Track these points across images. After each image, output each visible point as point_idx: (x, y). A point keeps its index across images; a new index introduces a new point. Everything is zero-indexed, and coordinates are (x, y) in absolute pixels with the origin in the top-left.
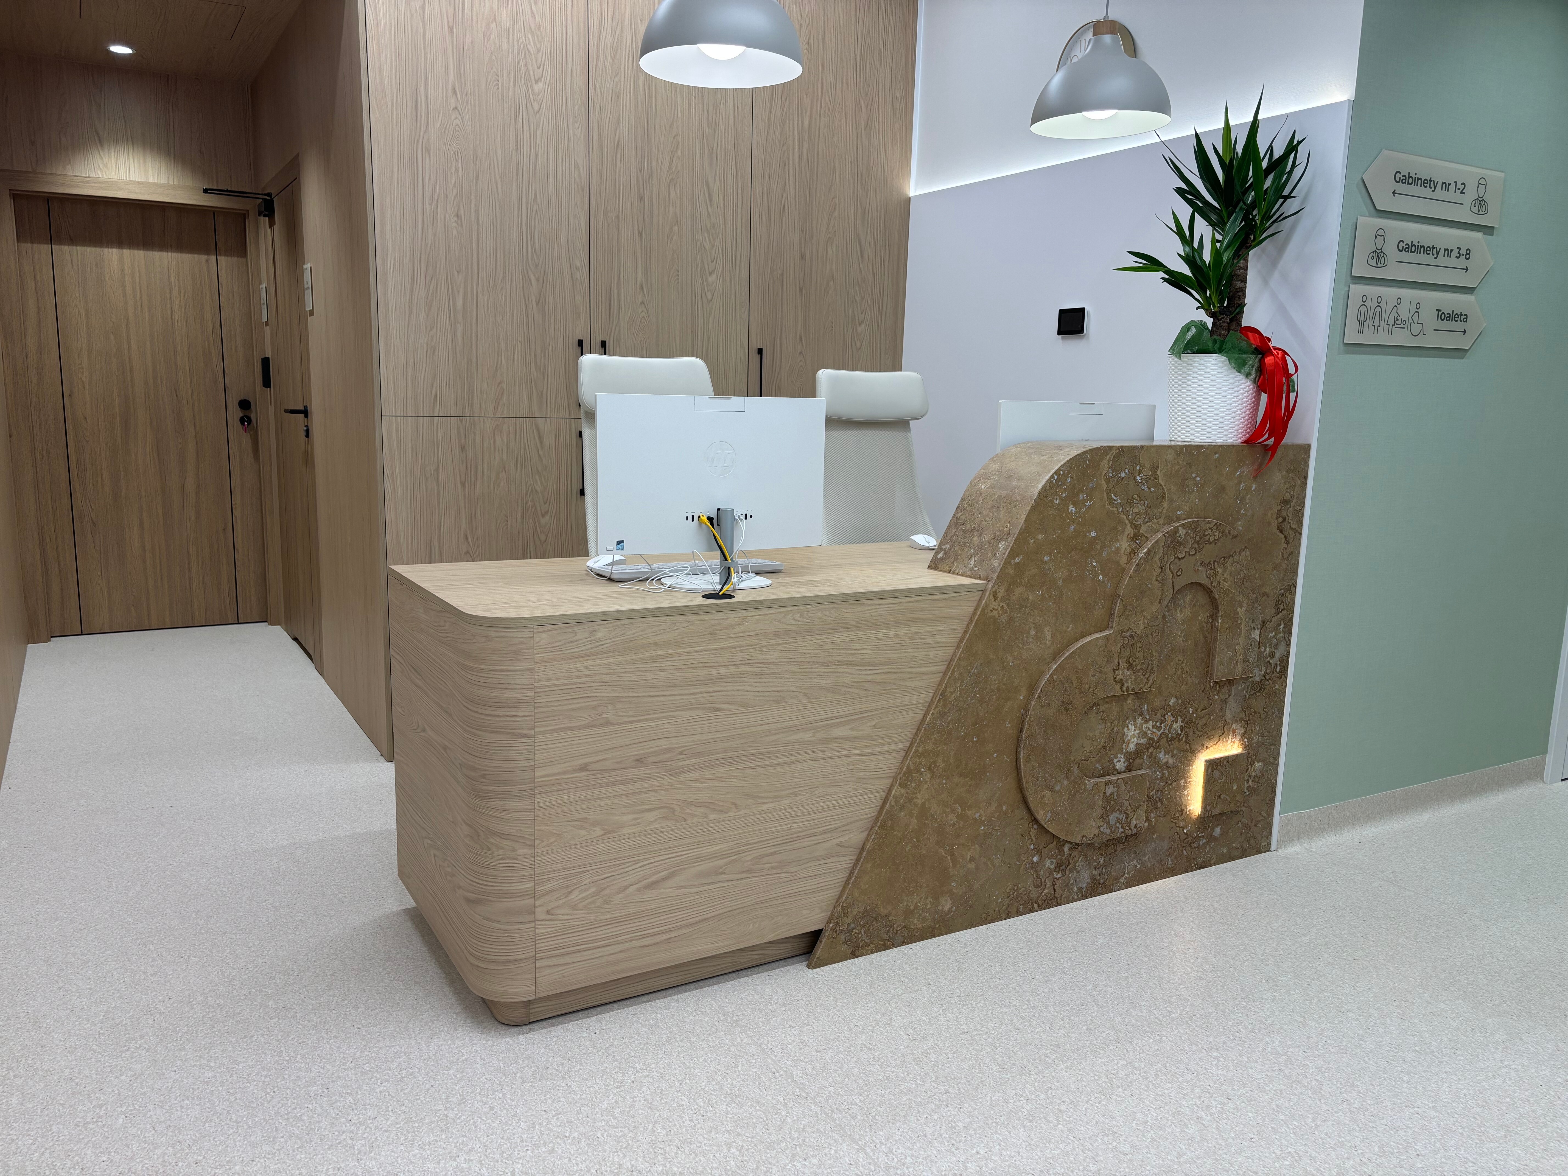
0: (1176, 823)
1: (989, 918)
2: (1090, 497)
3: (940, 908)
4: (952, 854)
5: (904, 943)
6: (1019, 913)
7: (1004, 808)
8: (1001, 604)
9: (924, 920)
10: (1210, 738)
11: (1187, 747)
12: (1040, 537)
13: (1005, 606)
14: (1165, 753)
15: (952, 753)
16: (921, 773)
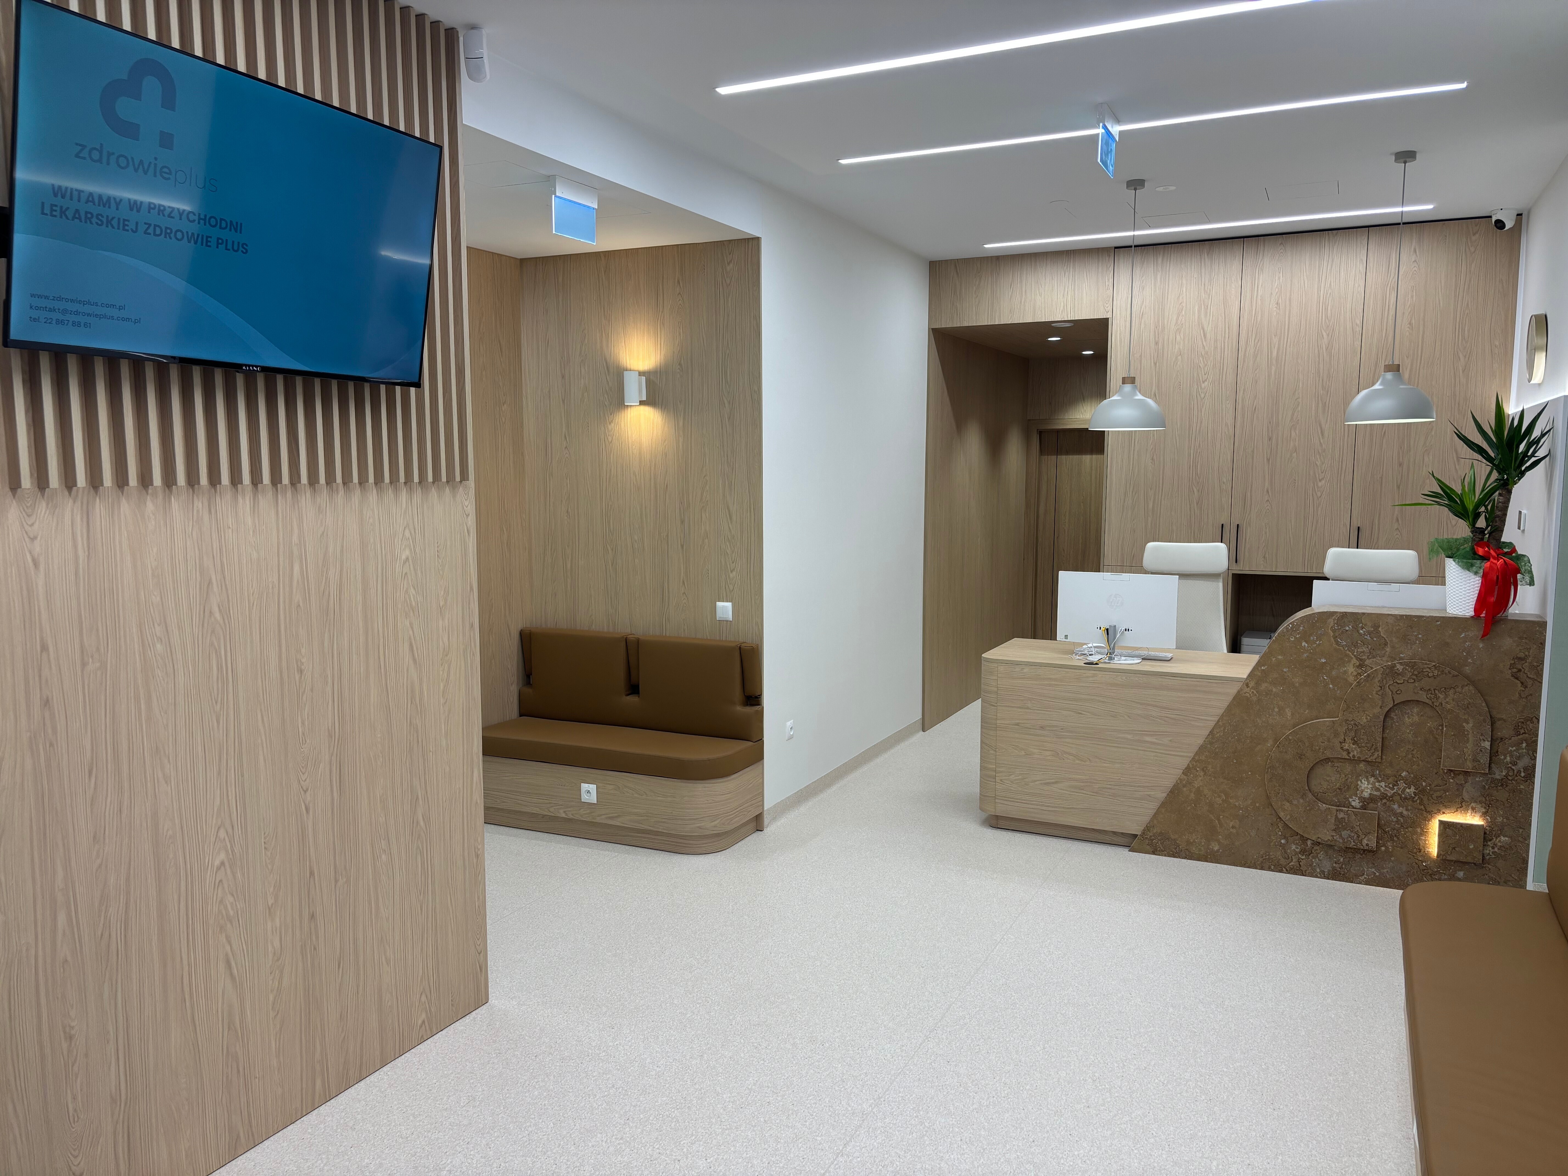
0: (1413, 856)
1: (1247, 865)
2: (1319, 638)
3: (1211, 847)
4: (1219, 820)
5: (1185, 858)
6: (1269, 869)
7: (1257, 805)
8: (1252, 690)
9: (1200, 850)
10: (1446, 807)
11: (1422, 807)
12: (1280, 657)
13: (1255, 692)
14: (1399, 806)
15: (1218, 765)
16: (1197, 771)
